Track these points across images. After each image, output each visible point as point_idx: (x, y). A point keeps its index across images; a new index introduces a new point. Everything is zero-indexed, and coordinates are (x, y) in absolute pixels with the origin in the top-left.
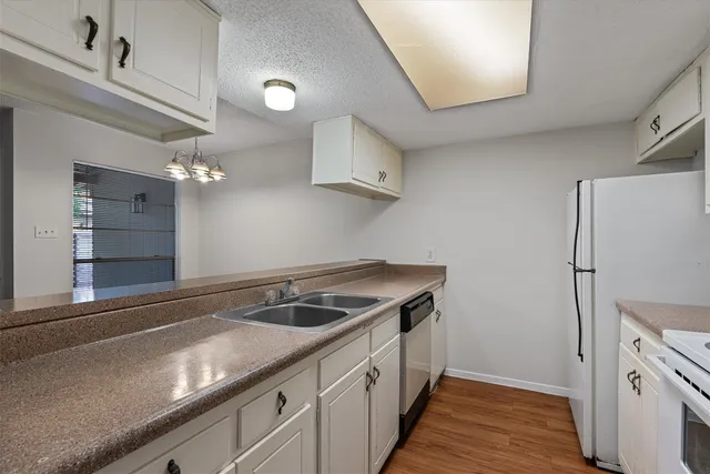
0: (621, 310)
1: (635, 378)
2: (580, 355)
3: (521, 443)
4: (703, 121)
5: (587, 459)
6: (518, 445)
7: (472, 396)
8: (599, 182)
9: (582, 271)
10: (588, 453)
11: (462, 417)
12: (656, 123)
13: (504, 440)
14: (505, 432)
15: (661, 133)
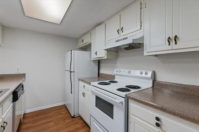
0: (79, 80)
1: (84, 94)
2: (71, 92)
3: (56, 122)
4: (91, 43)
5: (72, 117)
6: (56, 123)
7: (37, 116)
8: (75, 51)
9: (72, 72)
10: (73, 115)
11: (35, 125)
12: (83, 41)
13: (52, 123)
14: (52, 121)
15: (84, 43)
